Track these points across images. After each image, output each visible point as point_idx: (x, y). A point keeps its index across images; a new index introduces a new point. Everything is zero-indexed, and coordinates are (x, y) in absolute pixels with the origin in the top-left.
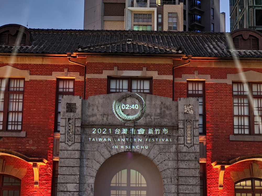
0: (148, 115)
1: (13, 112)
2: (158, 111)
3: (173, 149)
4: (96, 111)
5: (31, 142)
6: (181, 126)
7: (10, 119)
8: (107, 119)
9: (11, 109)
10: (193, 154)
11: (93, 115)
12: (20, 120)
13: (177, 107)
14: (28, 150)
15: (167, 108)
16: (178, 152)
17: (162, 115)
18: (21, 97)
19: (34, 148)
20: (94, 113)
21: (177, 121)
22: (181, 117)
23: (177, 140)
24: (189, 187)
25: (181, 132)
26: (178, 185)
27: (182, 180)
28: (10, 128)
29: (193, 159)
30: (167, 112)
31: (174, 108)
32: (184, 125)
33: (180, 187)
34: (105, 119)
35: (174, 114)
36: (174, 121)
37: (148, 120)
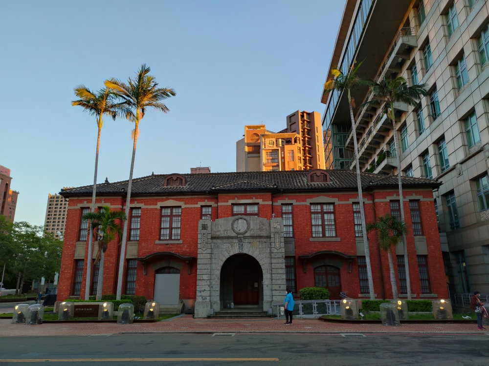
0: (252, 229)
1: (175, 228)
2: (258, 227)
3: (268, 251)
4: (220, 228)
5: (186, 246)
6: (272, 236)
7: (173, 233)
8: (227, 233)
9: (173, 226)
10: (281, 254)
11: (218, 231)
12: (179, 233)
13: (270, 224)
14: (184, 251)
15: (263, 224)
16: (271, 253)
17: (261, 229)
18: (180, 219)
19: (188, 250)
20: (219, 230)
21: (270, 233)
22: (272, 230)
23: (271, 245)
24: (279, 275)
25: (272, 240)
26: (272, 274)
27: (274, 271)
28: (173, 238)
29: (281, 257)
30: (264, 227)
31: (268, 225)
32: (274, 235)
33: (273, 275)
34: (226, 233)
35: (268, 229)
36: (268, 233)
37: (252, 232)
